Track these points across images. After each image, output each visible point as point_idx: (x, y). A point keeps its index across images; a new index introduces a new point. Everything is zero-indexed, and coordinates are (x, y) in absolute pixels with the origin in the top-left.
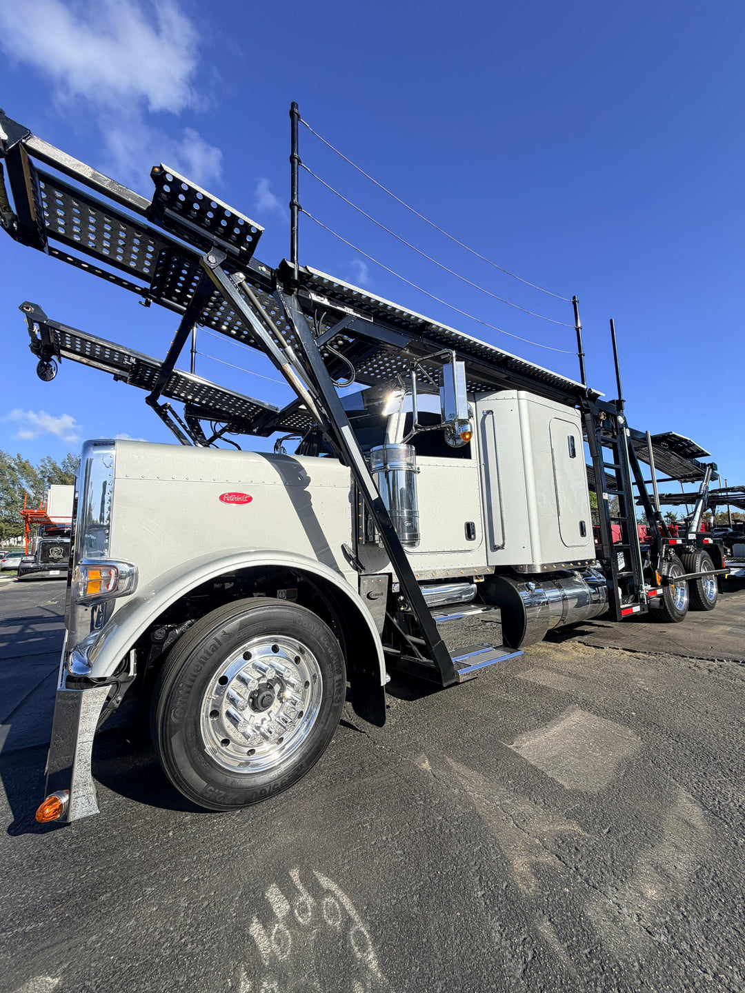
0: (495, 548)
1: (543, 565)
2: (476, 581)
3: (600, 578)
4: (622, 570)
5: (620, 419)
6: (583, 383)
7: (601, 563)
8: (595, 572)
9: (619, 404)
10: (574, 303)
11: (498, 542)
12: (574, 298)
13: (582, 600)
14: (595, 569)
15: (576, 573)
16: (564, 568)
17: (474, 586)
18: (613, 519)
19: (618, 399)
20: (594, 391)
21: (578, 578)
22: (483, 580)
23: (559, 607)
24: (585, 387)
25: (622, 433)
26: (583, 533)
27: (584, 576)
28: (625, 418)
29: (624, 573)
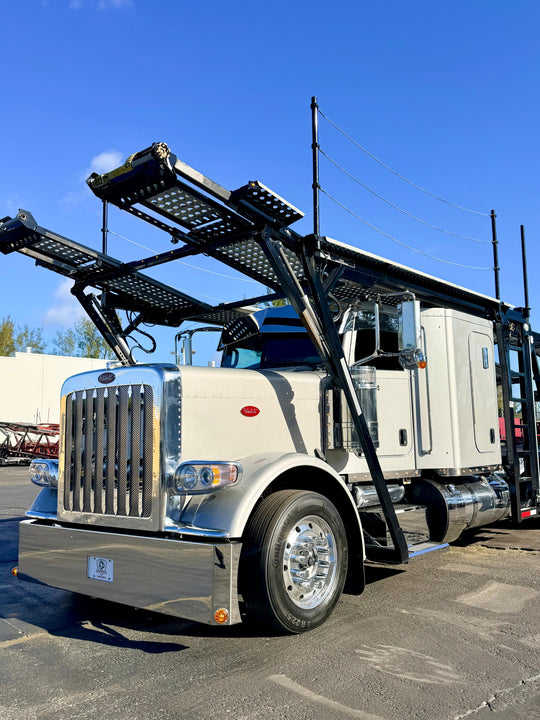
0: (422, 453)
1: (462, 469)
2: (405, 483)
3: (503, 484)
4: (523, 475)
5: (526, 327)
6: (497, 298)
7: (505, 469)
8: (498, 478)
9: (524, 312)
10: (493, 217)
11: (426, 447)
12: (492, 212)
13: (487, 504)
14: (499, 475)
15: (483, 477)
16: (471, 473)
17: (402, 487)
18: (518, 426)
19: (524, 306)
20: (506, 304)
21: (485, 483)
22: (409, 483)
23: (469, 510)
24: (498, 301)
25: (527, 340)
26: (492, 440)
27: (490, 481)
28: (529, 326)
29: (525, 478)
